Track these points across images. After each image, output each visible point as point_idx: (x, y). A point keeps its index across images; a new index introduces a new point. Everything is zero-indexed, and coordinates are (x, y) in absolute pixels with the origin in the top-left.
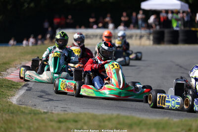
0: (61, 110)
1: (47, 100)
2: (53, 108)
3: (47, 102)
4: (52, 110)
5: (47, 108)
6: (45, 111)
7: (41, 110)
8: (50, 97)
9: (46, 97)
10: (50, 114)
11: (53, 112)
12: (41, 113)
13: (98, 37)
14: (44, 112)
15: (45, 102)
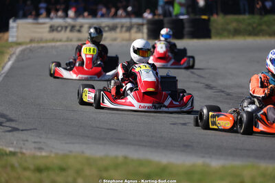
0: (35, 148)
1: (10, 129)
2: (22, 142)
3: (11, 133)
4: (21, 148)
5: (13, 143)
6: (12, 149)
7: (5, 148)
8: (13, 125)
9: (8, 124)
10: (20, 155)
11: (24, 151)
12: (6, 154)
13: (68, 29)
14: (11, 152)
15: (8, 133)
